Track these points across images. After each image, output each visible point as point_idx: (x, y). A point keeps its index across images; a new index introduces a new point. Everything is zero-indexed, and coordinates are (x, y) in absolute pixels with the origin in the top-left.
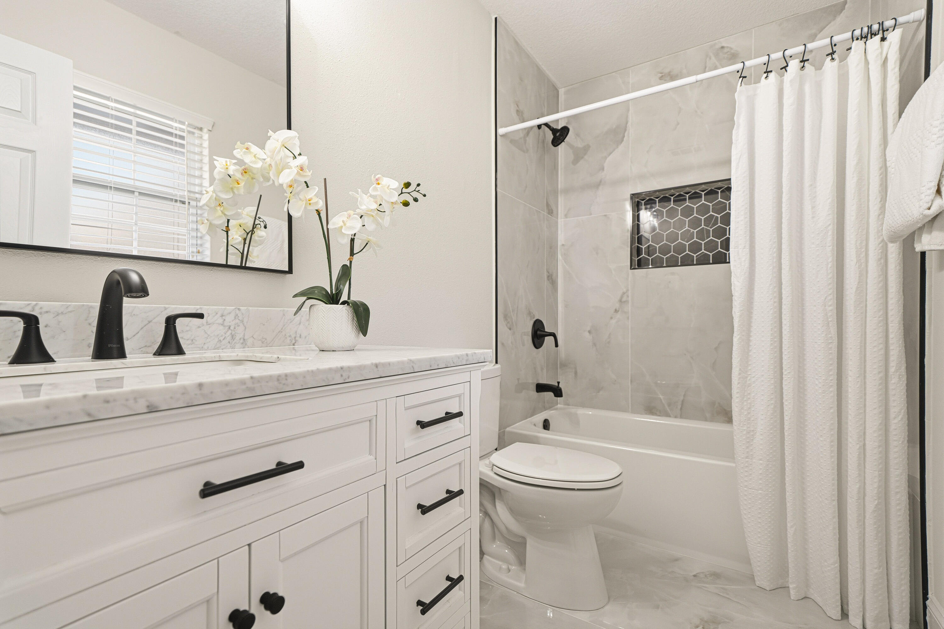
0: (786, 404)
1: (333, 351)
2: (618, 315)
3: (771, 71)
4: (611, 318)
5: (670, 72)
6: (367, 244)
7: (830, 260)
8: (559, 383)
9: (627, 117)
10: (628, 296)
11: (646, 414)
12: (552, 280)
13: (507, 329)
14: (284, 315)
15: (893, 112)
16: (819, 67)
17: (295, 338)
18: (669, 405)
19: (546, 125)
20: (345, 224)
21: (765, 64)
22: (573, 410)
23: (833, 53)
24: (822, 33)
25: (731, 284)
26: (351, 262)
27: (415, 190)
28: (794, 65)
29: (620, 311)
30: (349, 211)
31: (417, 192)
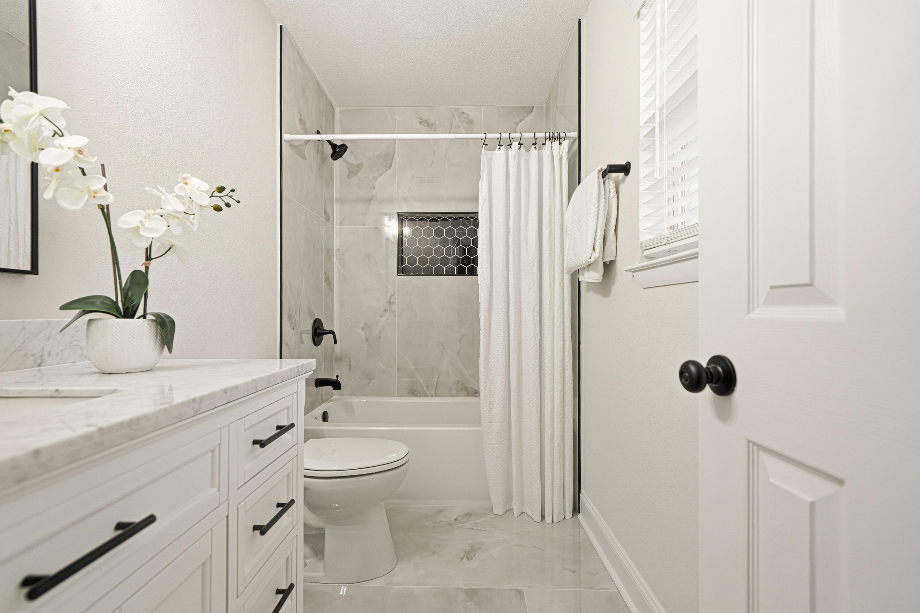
0: (512, 380)
1: (127, 373)
2: (387, 314)
3: (502, 145)
4: (382, 316)
5: (427, 120)
6: (170, 248)
7: (536, 281)
8: (337, 377)
9: (394, 148)
10: (395, 298)
11: (410, 396)
12: (329, 280)
13: (291, 329)
14: (24, 328)
15: (566, 191)
16: (528, 150)
17: (41, 356)
18: (427, 387)
19: (329, 141)
20: (143, 225)
21: (498, 139)
22: (348, 399)
23: (535, 144)
24: (522, 122)
25: (479, 294)
26: (147, 268)
27: (227, 195)
28: (515, 145)
29: (389, 310)
30: (147, 210)
31: (230, 197)
